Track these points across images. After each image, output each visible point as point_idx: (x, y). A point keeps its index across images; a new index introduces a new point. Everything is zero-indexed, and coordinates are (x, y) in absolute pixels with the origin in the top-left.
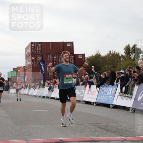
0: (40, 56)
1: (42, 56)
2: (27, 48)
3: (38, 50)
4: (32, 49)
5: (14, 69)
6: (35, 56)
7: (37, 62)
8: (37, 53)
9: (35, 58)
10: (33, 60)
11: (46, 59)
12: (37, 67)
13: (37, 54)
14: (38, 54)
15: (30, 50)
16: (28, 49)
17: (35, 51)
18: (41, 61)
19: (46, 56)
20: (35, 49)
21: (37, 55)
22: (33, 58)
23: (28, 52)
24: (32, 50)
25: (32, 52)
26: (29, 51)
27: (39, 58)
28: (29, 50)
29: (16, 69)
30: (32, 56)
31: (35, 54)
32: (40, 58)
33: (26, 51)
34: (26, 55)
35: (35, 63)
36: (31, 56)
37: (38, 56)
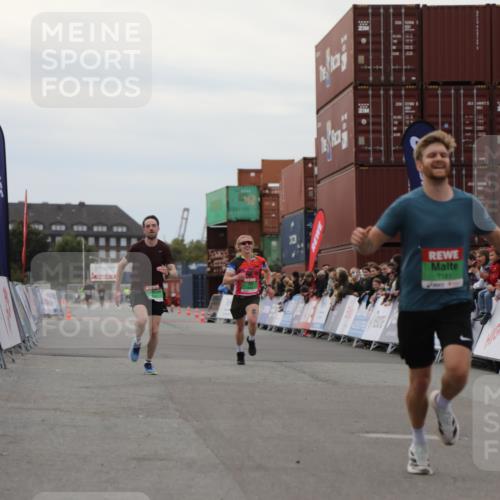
0: (408, 97)
1: (420, 94)
2: (325, 47)
3: (397, 60)
4: (359, 49)
5: (243, 174)
6: (376, 96)
7: (388, 133)
8: (387, 75)
9: (375, 107)
10: (364, 121)
11: (446, 115)
12: (388, 165)
13: (387, 85)
14: (397, 85)
15: (345, 58)
16: (336, 50)
17: (377, 61)
18: (411, 126)
19: (446, 96)
20: (376, 51)
21: (386, 92)
22: (364, 110)
23: (334, 67)
24: (361, 59)
25: (359, 70)
26: (342, 61)
27: (398, 111)
28: (338, 56)
29: (257, 172)
30: (359, 98)
31: (376, 86)
32: (408, 106)
33: (320, 61)
34: (320, 85)
35: (377, 142)
36: (350, 92)
37: (398, 97)
